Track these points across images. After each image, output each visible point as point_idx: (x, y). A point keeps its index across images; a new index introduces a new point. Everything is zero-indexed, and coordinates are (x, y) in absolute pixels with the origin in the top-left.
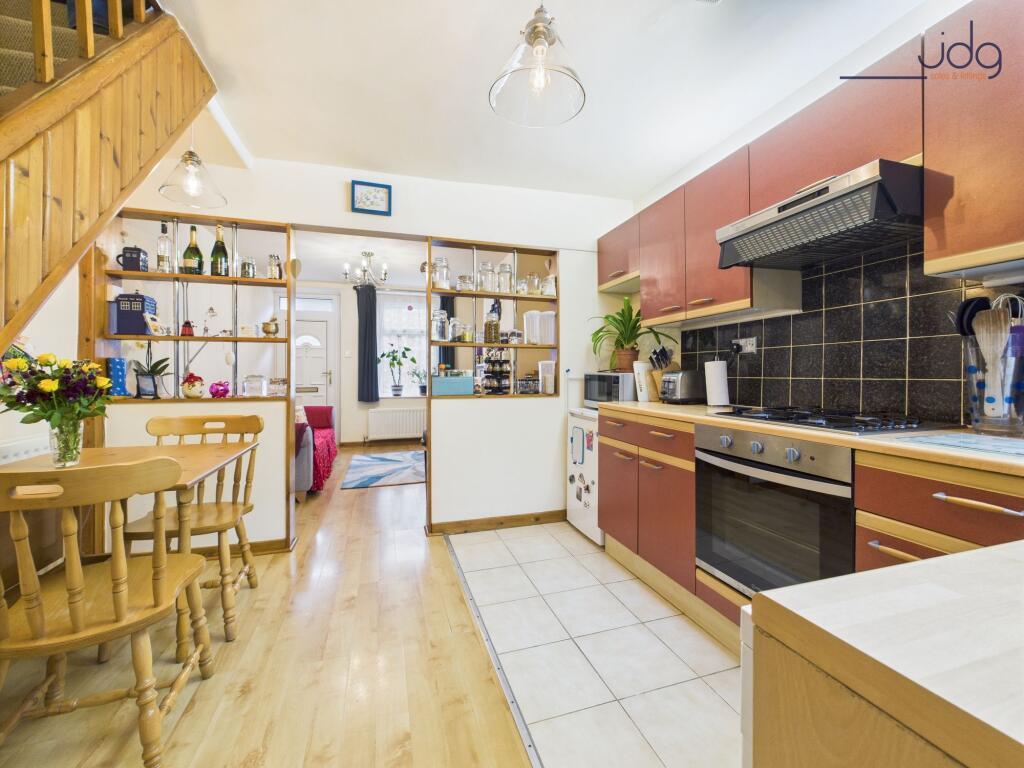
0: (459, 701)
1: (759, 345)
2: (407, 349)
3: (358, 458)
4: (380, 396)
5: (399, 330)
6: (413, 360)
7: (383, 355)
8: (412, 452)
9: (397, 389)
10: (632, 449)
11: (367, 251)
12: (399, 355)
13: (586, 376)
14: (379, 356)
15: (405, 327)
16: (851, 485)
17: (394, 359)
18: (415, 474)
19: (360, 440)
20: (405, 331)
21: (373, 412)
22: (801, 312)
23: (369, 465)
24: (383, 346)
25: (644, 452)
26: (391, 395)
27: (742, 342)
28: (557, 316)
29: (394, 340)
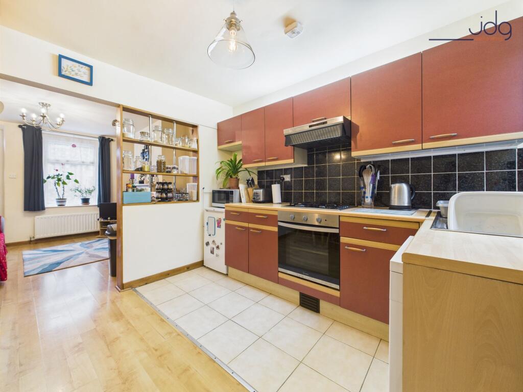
0: (186, 370)
1: (291, 178)
2: (71, 174)
3: (27, 253)
4: (46, 205)
5: (63, 160)
6: (76, 181)
7: (49, 177)
8: (80, 243)
9: (61, 202)
10: (246, 225)
11: (45, 102)
12: (64, 178)
13: (213, 191)
14: (45, 178)
15: (68, 158)
16: (339, 228)
17: (59, 180)
18: (89, 256)
19: (27, 239)
20: (68, 161)
21: (39, 219)
22: (306, 165)
23: (43, 257)
24: (48, 170)
25: (251, 225)
26: (57, 206)
27: (285, 176)
28: (198, 160)
29: (58, 167)
